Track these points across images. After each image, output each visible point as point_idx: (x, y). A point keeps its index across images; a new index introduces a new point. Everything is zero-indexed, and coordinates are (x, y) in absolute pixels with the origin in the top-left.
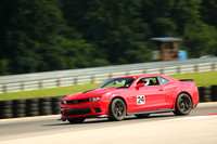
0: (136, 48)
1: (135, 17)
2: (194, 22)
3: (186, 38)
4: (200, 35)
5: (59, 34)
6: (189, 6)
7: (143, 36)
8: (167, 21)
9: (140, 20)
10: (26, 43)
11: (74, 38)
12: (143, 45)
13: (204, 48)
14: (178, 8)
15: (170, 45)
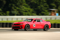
0: (44, 11)
3: (59, 10)
5: (24, 6)
9: (46, 4)
10: (14, 7)
11: (28, 7)
12: (46, 11)
15: (54, 11)
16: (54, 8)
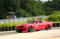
0: (2, 15)
1: (2, 7)
2: (18, 8)
3: (16, 13)
4: (20, 12)
6: (17, 4)
7: (4, 12)
8: (11, 8)
13: (21, 15)
14: (14, 4)
16: (12, 11)
